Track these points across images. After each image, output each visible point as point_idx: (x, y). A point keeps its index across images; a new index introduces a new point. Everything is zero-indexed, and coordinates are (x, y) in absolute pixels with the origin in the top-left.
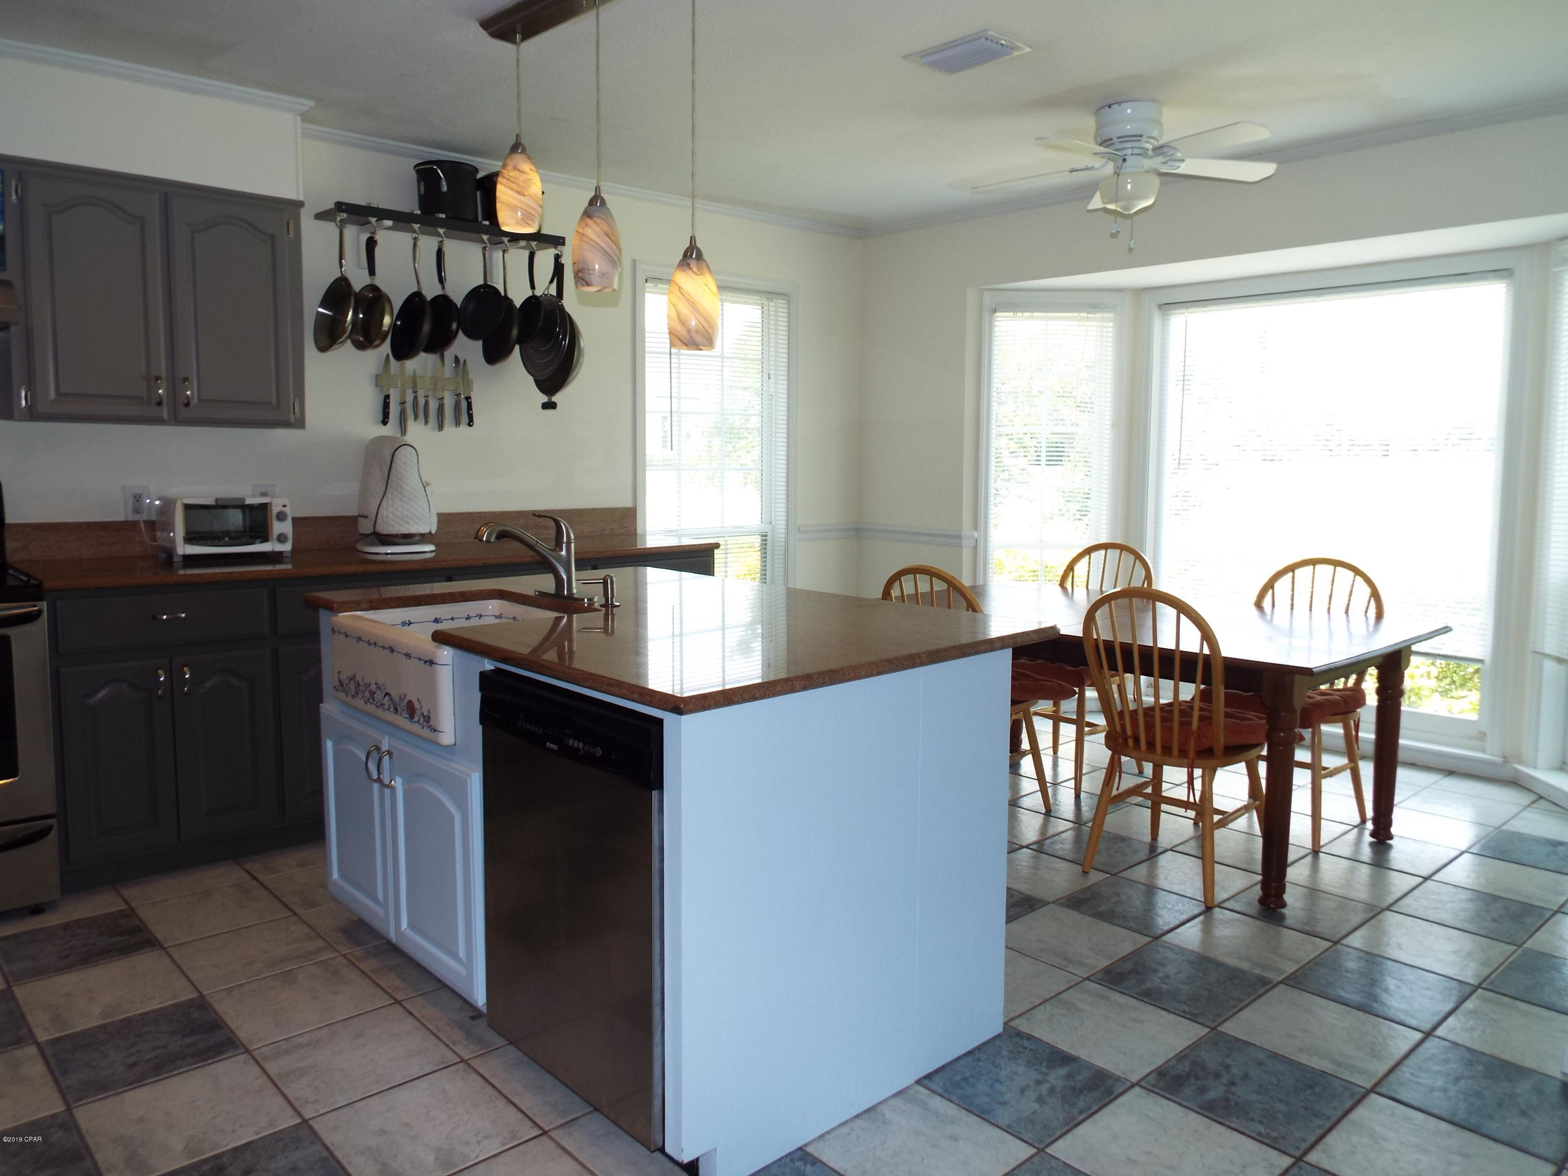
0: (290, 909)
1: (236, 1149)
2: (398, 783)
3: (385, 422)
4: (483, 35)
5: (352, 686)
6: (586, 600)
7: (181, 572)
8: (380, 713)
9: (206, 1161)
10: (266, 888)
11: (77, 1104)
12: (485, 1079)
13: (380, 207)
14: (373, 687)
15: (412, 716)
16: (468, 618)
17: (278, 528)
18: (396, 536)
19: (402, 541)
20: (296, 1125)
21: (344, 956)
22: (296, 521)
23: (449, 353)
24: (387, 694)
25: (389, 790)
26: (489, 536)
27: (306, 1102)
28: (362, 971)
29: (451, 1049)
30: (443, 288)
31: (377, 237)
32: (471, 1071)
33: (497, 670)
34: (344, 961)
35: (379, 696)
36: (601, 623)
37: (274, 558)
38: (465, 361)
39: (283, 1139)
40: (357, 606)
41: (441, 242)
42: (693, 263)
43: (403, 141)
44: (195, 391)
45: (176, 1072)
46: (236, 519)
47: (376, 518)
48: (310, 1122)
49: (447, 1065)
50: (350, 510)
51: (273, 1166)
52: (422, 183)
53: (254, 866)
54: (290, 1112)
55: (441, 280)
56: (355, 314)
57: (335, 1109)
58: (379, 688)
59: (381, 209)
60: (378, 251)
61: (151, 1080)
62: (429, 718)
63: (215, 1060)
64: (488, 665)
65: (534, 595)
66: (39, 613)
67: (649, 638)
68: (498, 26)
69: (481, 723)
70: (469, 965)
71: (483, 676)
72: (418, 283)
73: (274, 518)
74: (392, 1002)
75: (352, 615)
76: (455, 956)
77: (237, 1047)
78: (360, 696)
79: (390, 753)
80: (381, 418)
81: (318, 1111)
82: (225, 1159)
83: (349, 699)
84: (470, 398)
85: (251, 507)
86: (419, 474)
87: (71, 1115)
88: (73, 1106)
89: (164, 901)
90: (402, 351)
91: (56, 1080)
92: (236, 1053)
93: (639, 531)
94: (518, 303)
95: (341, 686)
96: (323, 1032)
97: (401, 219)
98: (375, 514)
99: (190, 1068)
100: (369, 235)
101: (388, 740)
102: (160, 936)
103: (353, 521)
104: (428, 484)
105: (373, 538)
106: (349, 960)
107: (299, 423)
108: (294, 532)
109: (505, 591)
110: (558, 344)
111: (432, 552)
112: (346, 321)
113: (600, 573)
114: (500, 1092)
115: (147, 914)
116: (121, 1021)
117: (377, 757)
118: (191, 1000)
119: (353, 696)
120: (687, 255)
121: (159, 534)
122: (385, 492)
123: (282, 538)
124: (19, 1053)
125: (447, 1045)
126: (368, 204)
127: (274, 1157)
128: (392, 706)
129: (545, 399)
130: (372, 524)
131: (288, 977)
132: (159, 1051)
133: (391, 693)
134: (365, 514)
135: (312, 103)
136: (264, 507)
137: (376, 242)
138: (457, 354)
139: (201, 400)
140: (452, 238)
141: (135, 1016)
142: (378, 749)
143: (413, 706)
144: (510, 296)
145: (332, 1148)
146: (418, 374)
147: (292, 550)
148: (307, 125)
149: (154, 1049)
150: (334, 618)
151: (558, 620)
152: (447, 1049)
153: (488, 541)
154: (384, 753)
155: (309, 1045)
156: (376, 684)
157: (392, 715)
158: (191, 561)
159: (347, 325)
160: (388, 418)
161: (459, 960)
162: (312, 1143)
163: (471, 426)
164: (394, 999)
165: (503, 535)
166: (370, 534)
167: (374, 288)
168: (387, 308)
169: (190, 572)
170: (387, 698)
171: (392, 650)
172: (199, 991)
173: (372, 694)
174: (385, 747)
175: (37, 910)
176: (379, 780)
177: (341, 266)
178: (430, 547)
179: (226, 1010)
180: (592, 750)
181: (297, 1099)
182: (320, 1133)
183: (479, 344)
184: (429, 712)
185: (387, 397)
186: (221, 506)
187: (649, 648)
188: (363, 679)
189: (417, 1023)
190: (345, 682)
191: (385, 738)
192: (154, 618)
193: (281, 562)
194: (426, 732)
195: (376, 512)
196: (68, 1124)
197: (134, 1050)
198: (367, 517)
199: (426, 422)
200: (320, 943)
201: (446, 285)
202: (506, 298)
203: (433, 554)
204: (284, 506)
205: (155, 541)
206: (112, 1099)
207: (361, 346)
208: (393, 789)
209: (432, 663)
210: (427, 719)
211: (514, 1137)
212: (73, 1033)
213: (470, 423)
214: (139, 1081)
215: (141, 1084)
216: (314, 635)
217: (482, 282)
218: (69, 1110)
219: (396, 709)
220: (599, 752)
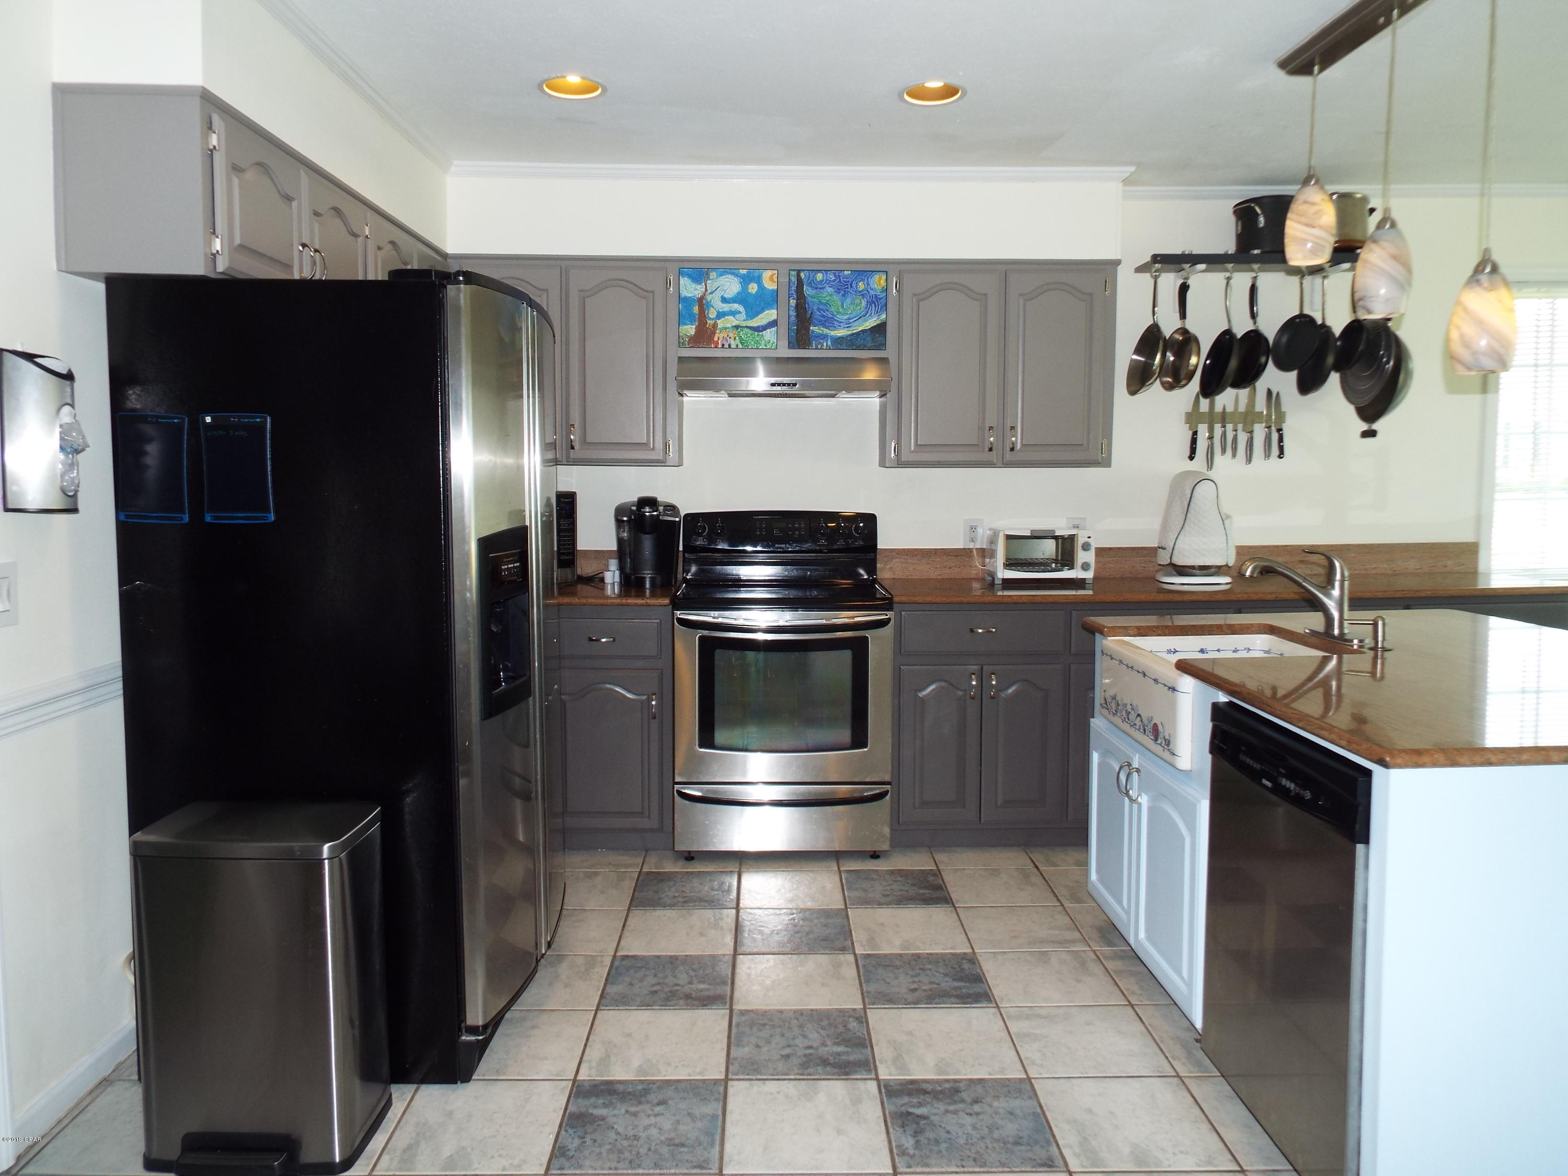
0: (1059, 900)
1: (971, 1080)
2: (1144, 800)
3: (1191, 458)
4: (1281, 74)
5: (1114, 705)
6: (1356, 641)
7: (1000, 593)
8: (1132, 731)
9: (948, 1081)
10: (1044, 878)
11: (870, 1006)
12: (1196, 1101)
13: (1194, 253)
14: (1129, 707)
15: (1156, 739)
16: (1235, 651)
17: (1082, 557)
18: (1193, 567)
19: (1198, 572)
20: (1020, 1079)
21: (1094, 952)
22: (1100, 552)
23: (1262, 384)
24: (1139, 715)
25: (1136, 805)
26: (1252, 572)
27: (1033, 1063)
28: (1106, 969)
29: (1169, 1061)
30: (1255, 323)
31: (1190, 282)
32: (1183, 1087)
33: (1230, 704)
34: (1094, 957)
35: (1132, 716)
36: (1368, 666)
37: (1078, 584)
38: (1278, 394)
39: (1008, 1086)
40: (1125, 631)
41: (1255, 278)
42: (1484, 278)
43: (1225, 185)
44: (1019, 437)
45: (942, 1006)
46: (1048, 548)
47: (1173, 549)
48: (1033, 1081)
49: (1161, 1075)
50: (1151, 542)
51: (996, 1104)
52: (1240, 223)
53: (1038, 856)
54: (1020, 1067)
55: (1253, 316)
56: (1164, 356)
57: (1055, 1078)
58: (1133, 709)
59: (1195, 255)
60: (1190, 295)
61: (923, 1006)
62: (1169, 741)
63: (972, 1006)
64: (1223, 698)
65: (1303, 633)
66: (889, 620)
67: (1489, 690)
68: (1294, 64)
69: (1211, 752)
70: (1190, 984)
71: (1216, 707)
72: (1229, 321)
73: (1080, 548)
74: (1127, 1003)
75: (1119, 640)
76: (1179, 973)
77: (990, 1001)
78: (1119, 714)
79: (1138, 771)
80: (1188, 454)
81: (1041, 1074)
82: (961, 1085)
83: (1111, 717)
84: (1281, 430)
85: (1062, 537)
86: (1218, 508)
87: (865, 1013)
88: (868, 1007)
89: (964, 869)
90: (1209, 388)
91: (861, 985)
92: (989, 1005)
93: (1482, 567)
94: (1337, 330)
95: (1105, 704)
96: (1061, 1011)
97: (1214, 261)
98: (1172, 546)
99: (952, 1006)
100: (1182, 281)
101: (1139, 758)
102: (954, 896)
103: (1152, 552)
104: (1228, 517)
105: (1170, 569)
106: (1098, 957)
107: (1106, 462)
108: (1096, 562)
109: (1275, 626)
110: (1381, 367)
111: (1227, 584)
112: (1153, 364)
113: (1370, 615)
114: (1206, 1116)
115: (949, 878)
116: (913, 955)
117: (1128, 771)
118: (965, 954)
119: (1114, 714)
120: (1479, 269)
121: (987, 560)
122: (1184, 524)
123: (1085, 567)
124: (841, 957)
125: (1167, 1057)
126: (1183, 252)
127: (998, 1097)
128: (1141, 727)
129: (1364, 427)
130: (1169, 556)
131: (1043, 957)
132: (934, 986)
133: (1142, 715)
134: (1164, 546)
135: (1132, 169)
136: (1072, 538)
137: (1188, 286)
138: (1269, 387)
139: (1023, 445)
140: (1266, 271)
141: (923, 953)
142: (1129, 765)
143: (1158, 729)
144: (1328, 323)
145: (1045, 1108)
146: (1228, 410)
147: (1095, 578)
148: (1127, 188)
149: (931, 983)
150: (1104, 642)
151: (1325, 660)
152: (1166, 1061)
153: (1251, 576)
154: (1133, 769)
155: (1046, 1017)
156: (1131, 705)
157: (1142, 735)
158: (1009, 584)
159: (1154, 368)
160: (1195, 454)
161: (1182, 978)
162: (1030, 1098)
163: (1282, 458)
164: (1129, 1001)
165: (1267, 571)
166: (1167, 565)
167: (1184, 331)
168: (1194, 349)
169: (1007, 593)
170: (1139, 719)
171: (1145, 675)
172: (972, 948)
173: (1128, 713)
174: (1135, 764)
175: (875, 855)
176: (1127, 794)
177: (1154, 314)
178: (1228, 579)
179: (989, 968)
180: (1302, 792)
181: (1027, 1058)
182: (1038, 1092)
183: (1293, 375)
184: (1169, 736)
185: (1195, 433)
186: (1037, 536)
187: (1488, 702)
188: (1122, 700)
189: (1144, 1029)
190: (1109, 700)
191: (1135, 756)
192: (972, 631)
193: (1084, 588)
194: (1166, 755)
195: (1173, 543)
196: (863, 1019)
197: (916, 979)
198: (1165, 549)
199: (1234, 455)
200: (1077, 935)
201: (1259, 319)
202: (1323, 325)
203: (1228, 587)
204: (1089, 537)
205: (984, 566)
206: (894, 1011)
207: (1169, 387)
208: (1140, 805)
209: (1173, 689)
210: (1168, 743)
211: (1209, 1163)
212: (878, 954)
213: (1281, 454)
214: (915, 1003)
215: (916, 1006)
216: (1089, 656)
217: (1297, 313)
218: (865, 1009)
219: (1145, 730)
220: (1308, 795)
